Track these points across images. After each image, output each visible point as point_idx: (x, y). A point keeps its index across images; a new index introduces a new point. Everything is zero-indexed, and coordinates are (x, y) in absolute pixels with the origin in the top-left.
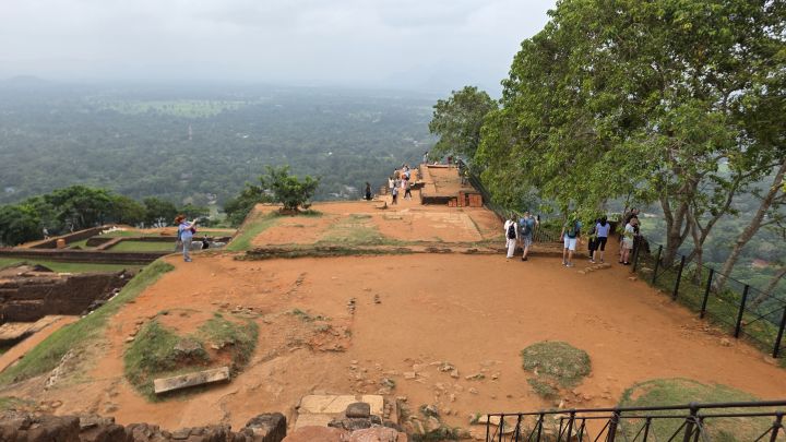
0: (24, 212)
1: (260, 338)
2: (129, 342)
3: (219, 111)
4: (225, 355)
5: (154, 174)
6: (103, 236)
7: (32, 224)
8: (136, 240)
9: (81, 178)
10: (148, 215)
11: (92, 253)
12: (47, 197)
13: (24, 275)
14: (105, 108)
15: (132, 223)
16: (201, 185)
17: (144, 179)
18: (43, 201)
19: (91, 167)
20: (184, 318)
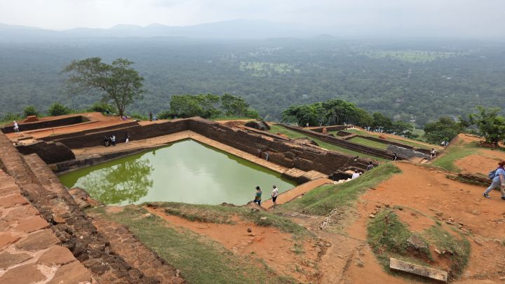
0: (311, 110)
1: (472, 255)
2: (371, 218)
3: (434, 59)
4: (444, 260)
5: (380, 97)
6: (346, 131)
7: (313, 117)
8: (364, 137)
9: (339, 94)
10: (374, 123)
11: (340, 141)
12: (323, 104)
13: (305, 145)
14: (361, 54)
15: (363, 126)
16: (408, 108)
17: (373, 100)
18: (321, 106)
19: (346, 88)
20: (413, 217)
